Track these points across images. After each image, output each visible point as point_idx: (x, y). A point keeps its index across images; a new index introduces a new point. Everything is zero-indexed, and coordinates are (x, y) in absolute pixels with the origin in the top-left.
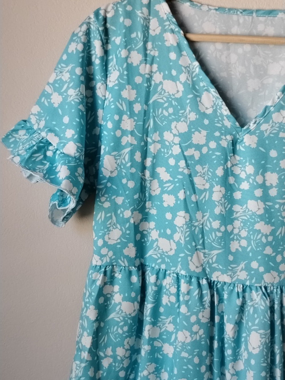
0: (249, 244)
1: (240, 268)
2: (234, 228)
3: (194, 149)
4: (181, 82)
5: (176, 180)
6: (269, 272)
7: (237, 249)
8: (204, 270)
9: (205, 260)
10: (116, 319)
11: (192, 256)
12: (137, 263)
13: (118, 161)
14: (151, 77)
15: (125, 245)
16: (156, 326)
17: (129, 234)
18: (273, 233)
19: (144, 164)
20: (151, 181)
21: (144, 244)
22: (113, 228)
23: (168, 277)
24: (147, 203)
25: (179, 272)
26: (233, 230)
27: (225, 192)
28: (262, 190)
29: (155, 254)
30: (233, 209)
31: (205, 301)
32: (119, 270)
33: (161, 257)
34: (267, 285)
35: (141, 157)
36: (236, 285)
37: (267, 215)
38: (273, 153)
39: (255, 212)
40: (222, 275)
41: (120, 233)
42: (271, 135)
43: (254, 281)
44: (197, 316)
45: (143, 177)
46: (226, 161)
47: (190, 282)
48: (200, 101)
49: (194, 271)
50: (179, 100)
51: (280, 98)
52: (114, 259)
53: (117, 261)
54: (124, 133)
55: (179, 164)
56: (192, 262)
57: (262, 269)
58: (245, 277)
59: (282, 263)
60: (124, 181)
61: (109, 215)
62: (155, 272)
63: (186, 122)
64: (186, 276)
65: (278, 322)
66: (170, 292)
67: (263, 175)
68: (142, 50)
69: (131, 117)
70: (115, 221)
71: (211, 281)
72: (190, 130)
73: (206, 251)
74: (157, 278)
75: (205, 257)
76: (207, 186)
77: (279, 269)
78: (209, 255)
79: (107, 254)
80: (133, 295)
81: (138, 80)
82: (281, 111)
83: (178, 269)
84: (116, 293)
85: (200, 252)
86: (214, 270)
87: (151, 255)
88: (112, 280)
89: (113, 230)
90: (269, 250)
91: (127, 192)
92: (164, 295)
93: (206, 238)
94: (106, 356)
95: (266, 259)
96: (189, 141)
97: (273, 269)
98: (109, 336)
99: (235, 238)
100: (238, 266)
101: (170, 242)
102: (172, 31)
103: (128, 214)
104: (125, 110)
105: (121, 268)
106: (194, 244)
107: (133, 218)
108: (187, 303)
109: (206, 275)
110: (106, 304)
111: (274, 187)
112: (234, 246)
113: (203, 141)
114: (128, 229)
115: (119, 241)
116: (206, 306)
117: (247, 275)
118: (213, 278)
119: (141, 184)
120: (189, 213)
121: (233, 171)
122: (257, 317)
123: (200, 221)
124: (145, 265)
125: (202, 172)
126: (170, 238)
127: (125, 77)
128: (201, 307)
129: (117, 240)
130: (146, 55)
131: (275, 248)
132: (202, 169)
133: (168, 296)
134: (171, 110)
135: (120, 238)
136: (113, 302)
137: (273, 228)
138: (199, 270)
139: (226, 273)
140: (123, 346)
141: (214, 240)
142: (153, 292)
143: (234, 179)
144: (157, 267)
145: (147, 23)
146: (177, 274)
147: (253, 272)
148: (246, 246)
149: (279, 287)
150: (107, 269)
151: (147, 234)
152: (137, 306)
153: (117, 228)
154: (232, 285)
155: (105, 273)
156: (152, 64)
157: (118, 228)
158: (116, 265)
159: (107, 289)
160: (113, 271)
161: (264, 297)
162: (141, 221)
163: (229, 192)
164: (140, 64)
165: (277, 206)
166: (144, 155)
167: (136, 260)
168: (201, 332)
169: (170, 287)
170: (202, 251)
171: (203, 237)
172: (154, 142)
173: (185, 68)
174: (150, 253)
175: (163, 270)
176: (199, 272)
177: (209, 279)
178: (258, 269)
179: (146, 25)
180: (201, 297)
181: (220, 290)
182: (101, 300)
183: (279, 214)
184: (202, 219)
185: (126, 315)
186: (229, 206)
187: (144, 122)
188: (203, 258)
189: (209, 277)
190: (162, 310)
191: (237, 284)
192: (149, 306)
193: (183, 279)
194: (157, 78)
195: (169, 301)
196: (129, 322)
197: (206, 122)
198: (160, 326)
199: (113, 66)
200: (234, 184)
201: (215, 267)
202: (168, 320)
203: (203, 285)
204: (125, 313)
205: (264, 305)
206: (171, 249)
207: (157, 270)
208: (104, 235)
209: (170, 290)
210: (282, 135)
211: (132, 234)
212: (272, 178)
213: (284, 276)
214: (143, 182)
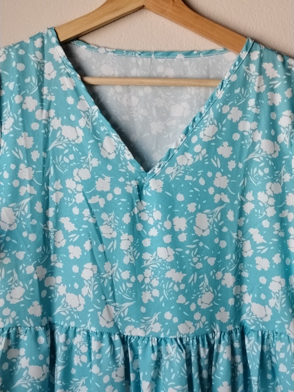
0: (161, 294)
1: (153, 320)
2: (145, 278)
3: (98, 196)
4: (80, 127)
5: (81, 230)
6: (184, 322)
7: (149, 300)
8: (116, 325)
9: (116, 315)
10: (23, 386)
11: (102, 311)
12: (45, 321)
13: (17, 213)
14: (49, 123)
15: (29, 304)
16: (68, 390)
17: (33, 292)
18: (184, 280)
19: (47, 214)
20: (55, 232)
21: (51, 301)
22: (15, 286)
23: (78, 335)
24: (52, 256)
25: (89, 329)
26: (144, 280)
27: (134, 240)
28: (171, 235)
29: (63, 311)
30: (143, 257)
31: (118, 359)
32: (24, 331)
33: (70, 314)
34: (182, 337)
35: (42, 207)
36: (150, 339)
37: (178, 262)
38: (180, 197)
39: (165, 260)
40: (135, 328)
41: (23, 291)
42: (177, 179)
43: (168, 333)
44: (110, 376)
45: (46, 229)
46: (133, 207)
47: (101, 340)
48: (102, 146)
49: (105, 326)
50: (80, 146)
51: (184, 140)
52: (17, 320)
53: (21, 322)
54: (22, 182)
55: (83, 213)
56: (102, 317)
57: (176, 320)
58: (159, 329)
59: (197, 312)
60: (25, 234)
61: (9, 272)
62: (64, 331)
63: (89, 169)
64: (97, 333)
65: (195, 376)
66: (80, 351)
67: (171, 220)
68: (37, 96)
69: (28, 165)
70: (17, 278)
71: (124, 336)
72: (93, 176)
73: (117, 304)
74: (67, 337)
75: (116, 311)
76: (115, 234)
77: (193, 318)
78: (120, 308)
79: (10, 315)
80: (41, 357)
81: (35, 126)
82: (185, 153)
83: (88, 326)
84: (22, 357)
85: (111, 305)
86: (126, 324)
87: (60, 312)
88: (17, 343)
89: (15, 288)
90: (181, 299)
91: (29, 246)
92: (75, 355)
93: (116, 290)
95: (180, 308)
96: (92, 188)
97: (187, 318)
99: (147, 288)
100: (152, 317)
101: (78, 297)
102: (69, 75)
103: (30, 269)
104: (22, 158)
105: (26, 329)
106: (103, 297)
107: (36, 273)
108: (98, 362)
109: (118, 330)
110: (11, 370)
111: (183, 232)
112: (146, 297)
113: (107, 188)
114: (32, 286)
115: (22, 299)
116: (120, 364)
117: (161, 327)
118: (125, 333)
119: (44, 236)
120: (97, 264)
121: (140, 217)
122: (174, 372)
123: (109, 272)
124: (54, 324)
125: (109, 220)
126: (78, 292)
127: (21, 124)
128: (114, 366)
129: (20, 299)
130: (42, 100)
131: (188, 297)
132: (108, 217)
133: (79, 356)
134: (72, 157)
135: (23, 297)
136: (19, 367)
137: (185, 275)
139: (139, 326)
141: (125, 292)
142: (62, 352)
143: (142, 226)
144: (66, 325)
145: (42, 67)
146: (88, 332)
147: (167, 324)
148: (158, 296)
149: (195, 337)
150: (11, 331)
151: (54, 290)
152: (46, 369)
153: (19, 285)
154: (146, 339)
155: (8, 336)
156: (48, 109)
157: (21, 286)
158: (20, 326)
159: (12, 354)
160: (17, 333)
161: (179, 350)
162: (47, 276)
163: (138, 240)
164: (36, 109)
165: (187, 252)
166: (46, 205)
167: (42, 318)
169: (80, 347)
170: (112, 304)
171: (113, 289)
172: (56, 190)
173: (84, 112)
174: (58, 311)
175: (72, 327)
176: (111, 328)
177: (122, 333)
178: (172, 319)
179: (40, 68)
180: (114, 354)
181: (134, 345)
182: (5, 366)
183: (190, 260)
184: (111, 270)
185: (34, 380)
186: (139, 254)
187: (44, 169)
188: (114, 312)
189: (121, 332)
190: (74, 371)
191: (152, 337)
192: (59, 369)
193: (94, 336)
194: (55, 123)
195: (81, 361)
196: (38, 388)
197: (109, 168)
198: (72, 390)
199: (7, 113)
200: (142, 231)
201: (127, 321)
202: (81, 382)
203: (115, 341)
204: (33, 378)
205: (180, 359)
206: (80, 305)
207: (66, 328)
208: (5, 294)
209: (80, 349)
210: (188, 178)
211: (37, 292)
212: (181, 223)
213: (199, 325)
214: (46, 234)
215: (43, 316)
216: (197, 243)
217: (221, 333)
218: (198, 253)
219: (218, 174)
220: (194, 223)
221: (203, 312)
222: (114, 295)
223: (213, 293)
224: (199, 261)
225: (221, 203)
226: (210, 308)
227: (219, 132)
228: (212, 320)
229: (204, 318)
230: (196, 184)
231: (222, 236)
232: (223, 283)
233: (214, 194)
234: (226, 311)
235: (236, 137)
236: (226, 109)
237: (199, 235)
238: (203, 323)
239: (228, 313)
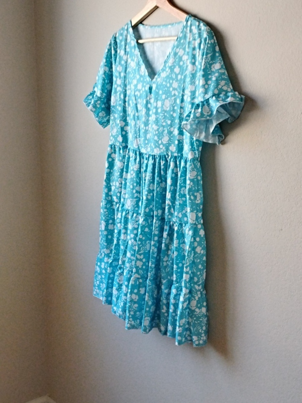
0: (152, 135)
2: (148, 128)
3: (138, 91)
4: (135, 62)
6: (156, 148)
7: (148, 138)
8: (139, 147)
9: (139, 143)
10: (116, 169)
11: (134, 140)
12: (124, 144)
13: (116, 98)
14: (127, 60)
15: (118, 136)
18: (158, 130)
19: (125, 100)
20: (128, 107)
24: (127, 117)
27: (146, 111)
28: (156, 109)
32: (117, 147)
35: (124, 97)
36: (147, 154)
37: (156, 121)
38: (161, 92)
39: (153, 120)
40: (144, 149)
41: (116, 130)
45: (125, 106)
46: (147, 97)
48: (141, 70)
49: (135, 147)
50: (135, 70)
51: (164, 66)
52: (114, 142)
53: (116, 143)
54: (118, 86)
56: (135, 143)
57: (154, 147)
58: (150, 150)
59: (161, 145)
60: (118, 107)
61: (113, 122)
63: (136, 80)
65: (157, 172)
67: (156, 102)
68: (124, 49)
69: (120, 79)
70: (115, 125)
72: (137, 83)
73: (140, 138)
75: (140, 141)
76: (141, 108)
77: (160, 147)
79: (112, 140)
80: (121, 159)
81: (123, 62)
82: (164, 72)
84: (116, 157)
86: (142, 147)
88: (115, 151)
90: (156, 138)
91: (118, 112)
94: (113, 185)
95: (155, 142)
98: (114, 177)
99: (149, 132)
100: (148, 145)
102: (133, 40)
103: (118, 122)
104: (118, 76)
106: (135, 135)
107: (120, 124)
109: (139, 150)
110: (112, 162)
111: (160, 108)
112: (148, 136)
113: (141, 88)
114: (118, 129)
116: (137, 163)
118: (141, 151)
119: (124, 109)
120: (135, 121)
125: (140, 102)
127: (118, 62)
129: (115, 134)
130: (125, 51)
131: (158, 137)
134: (133, 74)
136: (115, 162)
137: (158, 127)
138: (137, 147)
140: (118, 181)
141: (142, 133)
147: (151, 148)
153: (115, 128)
155: (112, 148)
156: (127, 55)
159: (113, 155)
162: (125, 126)
164: (124, 55)
165: (160, 117)
166: (125, 96)
168: (134, 174)
170: (138, 138)
171: (139, 132)
172: (128, 89)
173: (136, 55)
179: (126, 38)
182: (110, 160)
183: (161, 121)
184: (139, 124)
186: (147, 118)
187: (125, 81)
194: (129, 60)
196: (120, 171)
197: (142, 79)
200: (150, 107)
203: (137, 154)
204: (119, 167)
208: (111, 131)
210: (164, 83)
211: (120, 131)
212: (159, 104)
213: (162, 151)
214: (125, 108)
215: (123, 142)
216: (164, 113)
217: (172, 156)
218: (164, 118)
219: (174, 81)
220: (164, 104)
221: (164, 145)
222: (139, 135)
223: (169, 137)
224: (164, 122)
225: (175, 95)
226: (167, 144)
227: (175, 61)
228: (167, 149)
229: (164, 148)
230: (166, 86)
231: (174, 111)
232: (174, 133)
233: (172, 91)
234: (174, 146)
235: (181, 63)
236: (178, 50)
237: (165, 110)
238: (164, 150)
239: (175, 147)
